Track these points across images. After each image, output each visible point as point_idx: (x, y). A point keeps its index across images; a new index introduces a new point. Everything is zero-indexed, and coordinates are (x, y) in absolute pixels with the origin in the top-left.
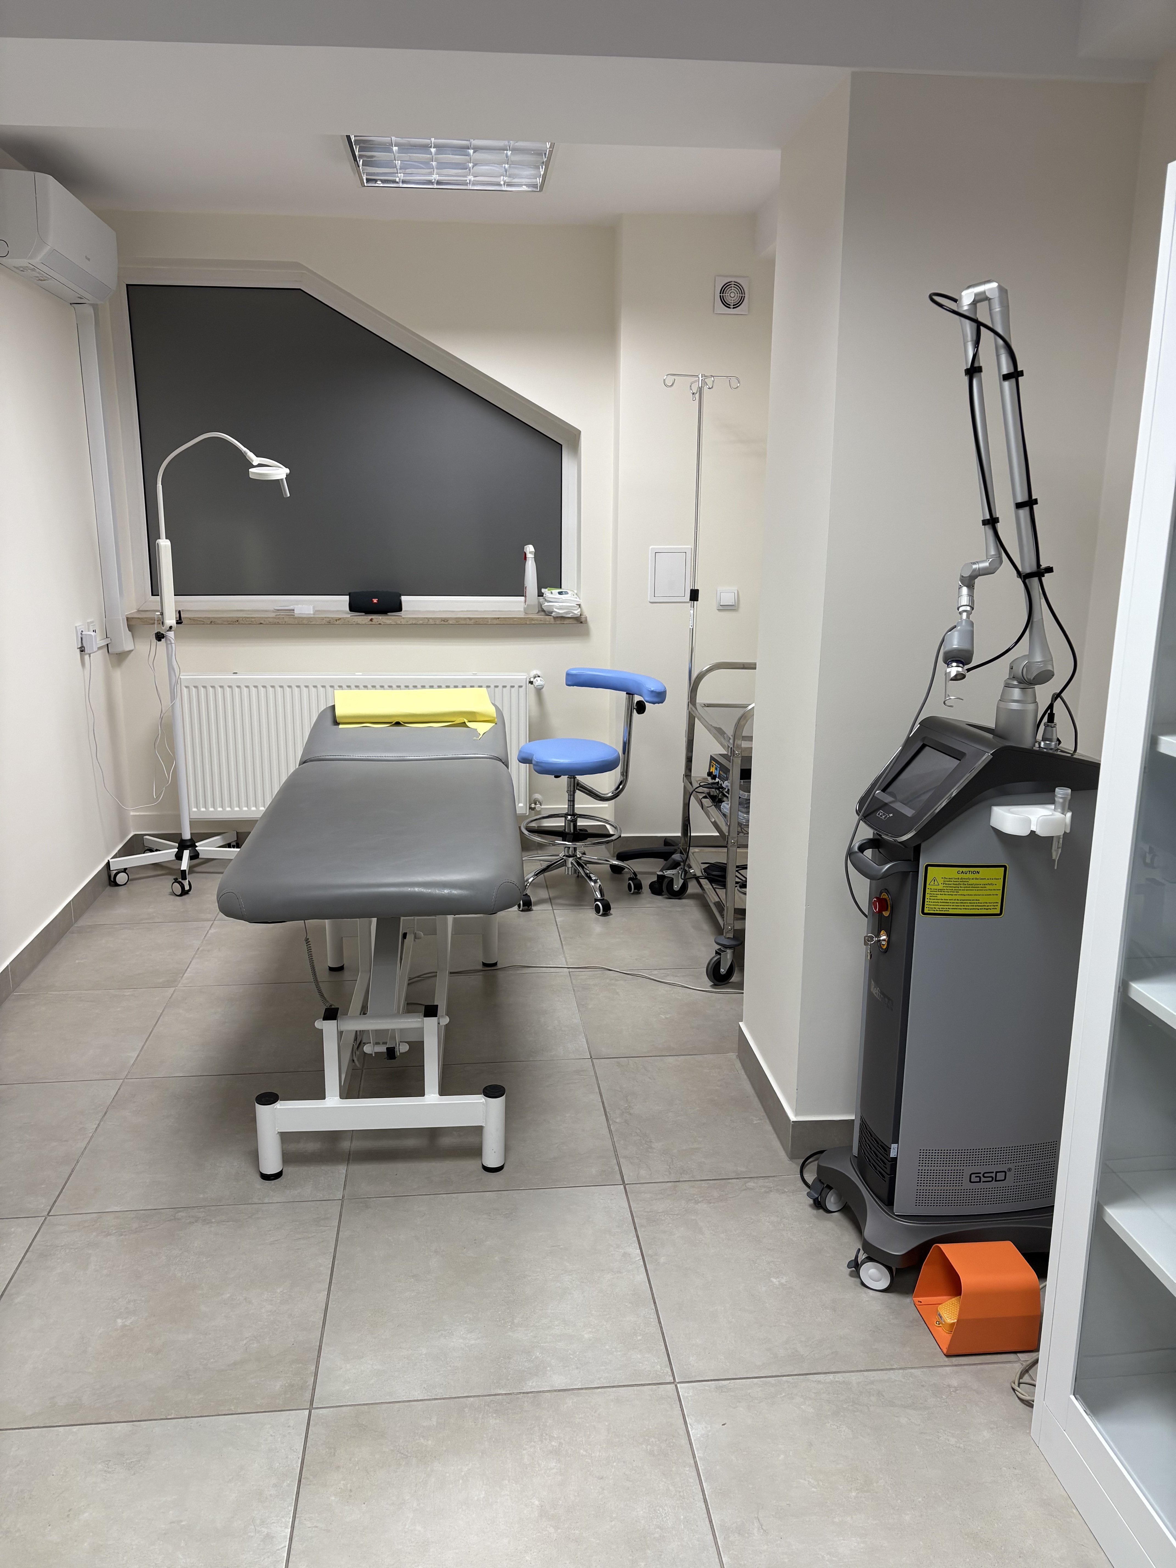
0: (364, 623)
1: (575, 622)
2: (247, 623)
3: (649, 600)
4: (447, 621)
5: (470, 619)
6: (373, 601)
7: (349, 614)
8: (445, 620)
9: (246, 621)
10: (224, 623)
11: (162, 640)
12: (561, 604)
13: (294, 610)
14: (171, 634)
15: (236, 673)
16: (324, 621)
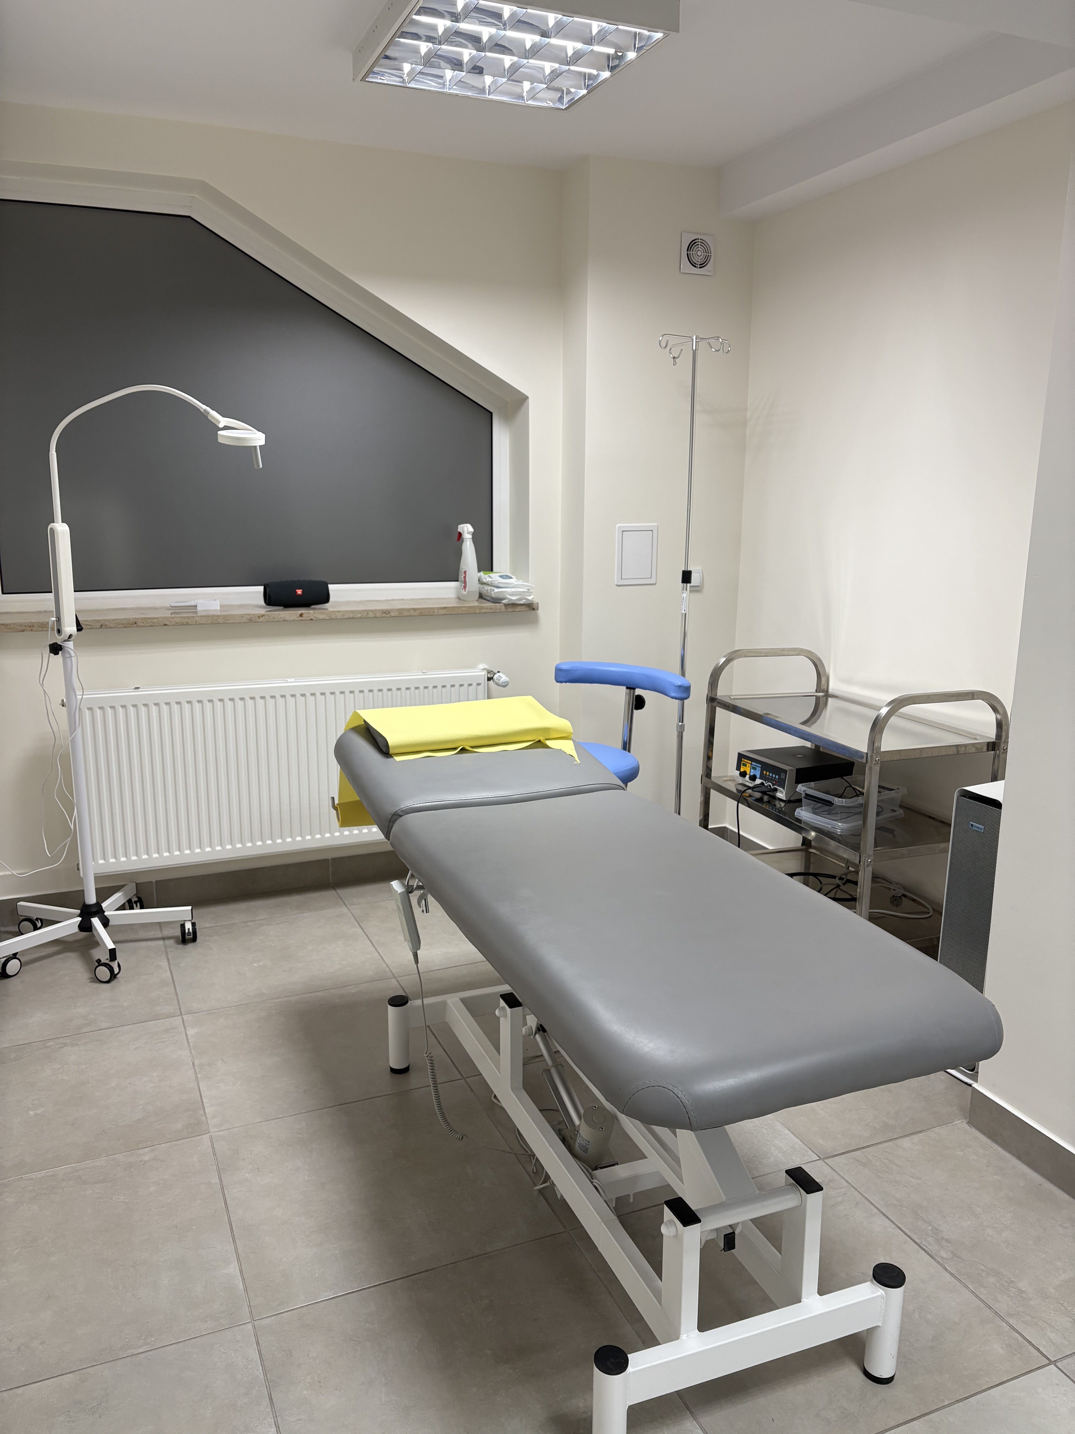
0: (292, 619)
1: (528, 609)
2: (147, 625)
3: (616, 583)
4: (389, 613)
5: (415, 610)
6: (296, 592)
7: (265, 608)
8: (386, 612)
9: (147, 623)
10: (119, 626)
11: (60, 652)
12: (513, 590)
13: (196, 606)
14: (70, 645)
15: (138, 688)
16: (244, 618)
